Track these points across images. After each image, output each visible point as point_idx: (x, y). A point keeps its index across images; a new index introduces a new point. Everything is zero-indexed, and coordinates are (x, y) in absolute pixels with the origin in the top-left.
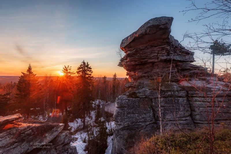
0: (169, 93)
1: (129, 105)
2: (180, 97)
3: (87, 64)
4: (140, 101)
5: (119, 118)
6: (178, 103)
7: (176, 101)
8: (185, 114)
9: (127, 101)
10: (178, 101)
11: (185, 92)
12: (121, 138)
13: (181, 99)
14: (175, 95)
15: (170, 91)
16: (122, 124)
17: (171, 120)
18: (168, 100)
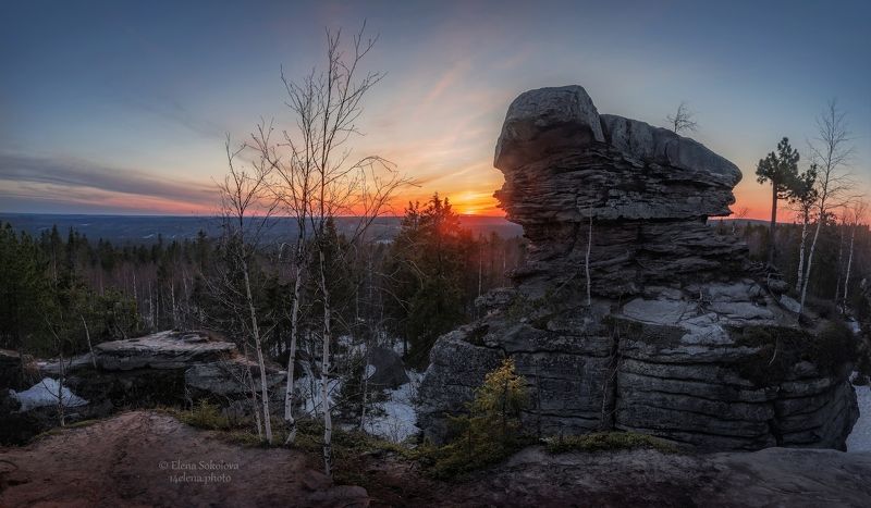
0: (561, 341)
1: (452, 363)
2: (590, 354)
3: (446, 203)
4: (483, 355)
5: (430, 389)
6: (579, 372)
7: (575, 366)
8: (591, 403)
9: (454, 350)
10: (581, 364)
11: (607, 341)
12: (435, 432)
13: (590, 361)
14: (577, 347)
15: (564, 333)
16: (434, 403)
17: (552, 415)
18: (555, 362)
